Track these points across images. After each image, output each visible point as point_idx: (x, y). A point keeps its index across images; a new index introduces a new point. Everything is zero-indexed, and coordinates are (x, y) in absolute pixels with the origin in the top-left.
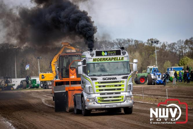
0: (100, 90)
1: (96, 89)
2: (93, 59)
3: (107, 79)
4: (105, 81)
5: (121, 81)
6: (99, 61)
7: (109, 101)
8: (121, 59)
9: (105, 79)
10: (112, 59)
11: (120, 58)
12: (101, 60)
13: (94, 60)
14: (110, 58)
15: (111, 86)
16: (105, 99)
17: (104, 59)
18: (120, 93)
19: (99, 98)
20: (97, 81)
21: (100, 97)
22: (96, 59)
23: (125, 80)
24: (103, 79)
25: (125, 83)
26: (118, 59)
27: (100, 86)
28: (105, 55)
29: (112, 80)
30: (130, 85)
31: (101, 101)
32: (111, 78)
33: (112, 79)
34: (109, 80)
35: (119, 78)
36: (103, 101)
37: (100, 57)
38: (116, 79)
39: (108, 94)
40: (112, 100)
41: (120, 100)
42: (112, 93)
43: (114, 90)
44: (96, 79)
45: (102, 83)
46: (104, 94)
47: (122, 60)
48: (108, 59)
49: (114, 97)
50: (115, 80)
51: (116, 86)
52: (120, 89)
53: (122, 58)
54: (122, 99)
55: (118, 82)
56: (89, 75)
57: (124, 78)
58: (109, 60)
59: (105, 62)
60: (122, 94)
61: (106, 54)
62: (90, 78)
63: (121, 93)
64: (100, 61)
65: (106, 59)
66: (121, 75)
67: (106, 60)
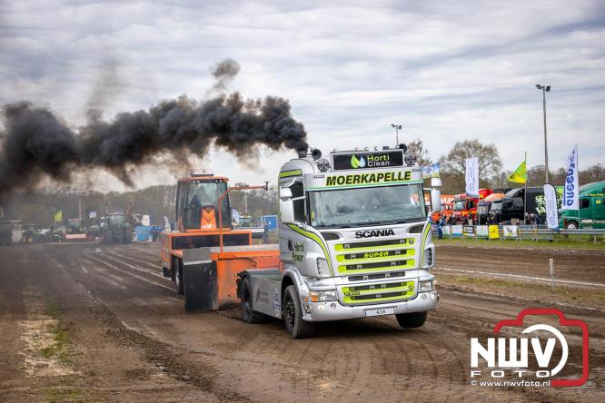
0: (349, 267)
1: (339, 263)
2: (326, 179)
3: (367, 234)
4: (363, 240)
5: (405, 240)
6: (345, 184)
7: (374, 296)
8: (403, 176)
9: (363, 235)
10: (379, 178)
11: (400, 174)
12: (348, 180)
13: (330, 181)
14: (373, 175)
15: (378, 254)
16: (363, 293)
17: (357, 178)
18: (403, 273)
19: (347, 290)
20: (341, 240)
21: (350, 288)
22: (334, 178)
23: (416, 236)
24: (357, 234)
25: (416, 245)
26: (396, 177)
27: (347, 257)
28: (359, 167)
29: (380, 238)
30: (430, 249)
31: (352, 298)
32: (379, 232)
33: (383, 235)
34: (374, 239)
35: (401, 231)
36: (357, 298)
37: (345, 173)
38: (393, 234)
39: (371, 276)
40: (384, 295)
41: (405, 293)
42: (382, 275)
43: (388, 264)
44: (335, 236)
45: (353, 245)
46: (359, 277)
47: (406, 179)
48: (368, 178)
49: (389, 286)
50: (390, 237)
51: (392, 253)
52: (404, 263)
53: (406, 175)
54: (411, 289)
55: (397, 242)
56: (314, 224)
57: (413, 230)
58: (372, 182)
59: (360, 185)
60: (408, 275)
61: (362, 163)
62: (318, 232)
63: (407, 273)
64: (347, 183)
65: (364, 178)
66: (404, 223)
67: (362, 182)
